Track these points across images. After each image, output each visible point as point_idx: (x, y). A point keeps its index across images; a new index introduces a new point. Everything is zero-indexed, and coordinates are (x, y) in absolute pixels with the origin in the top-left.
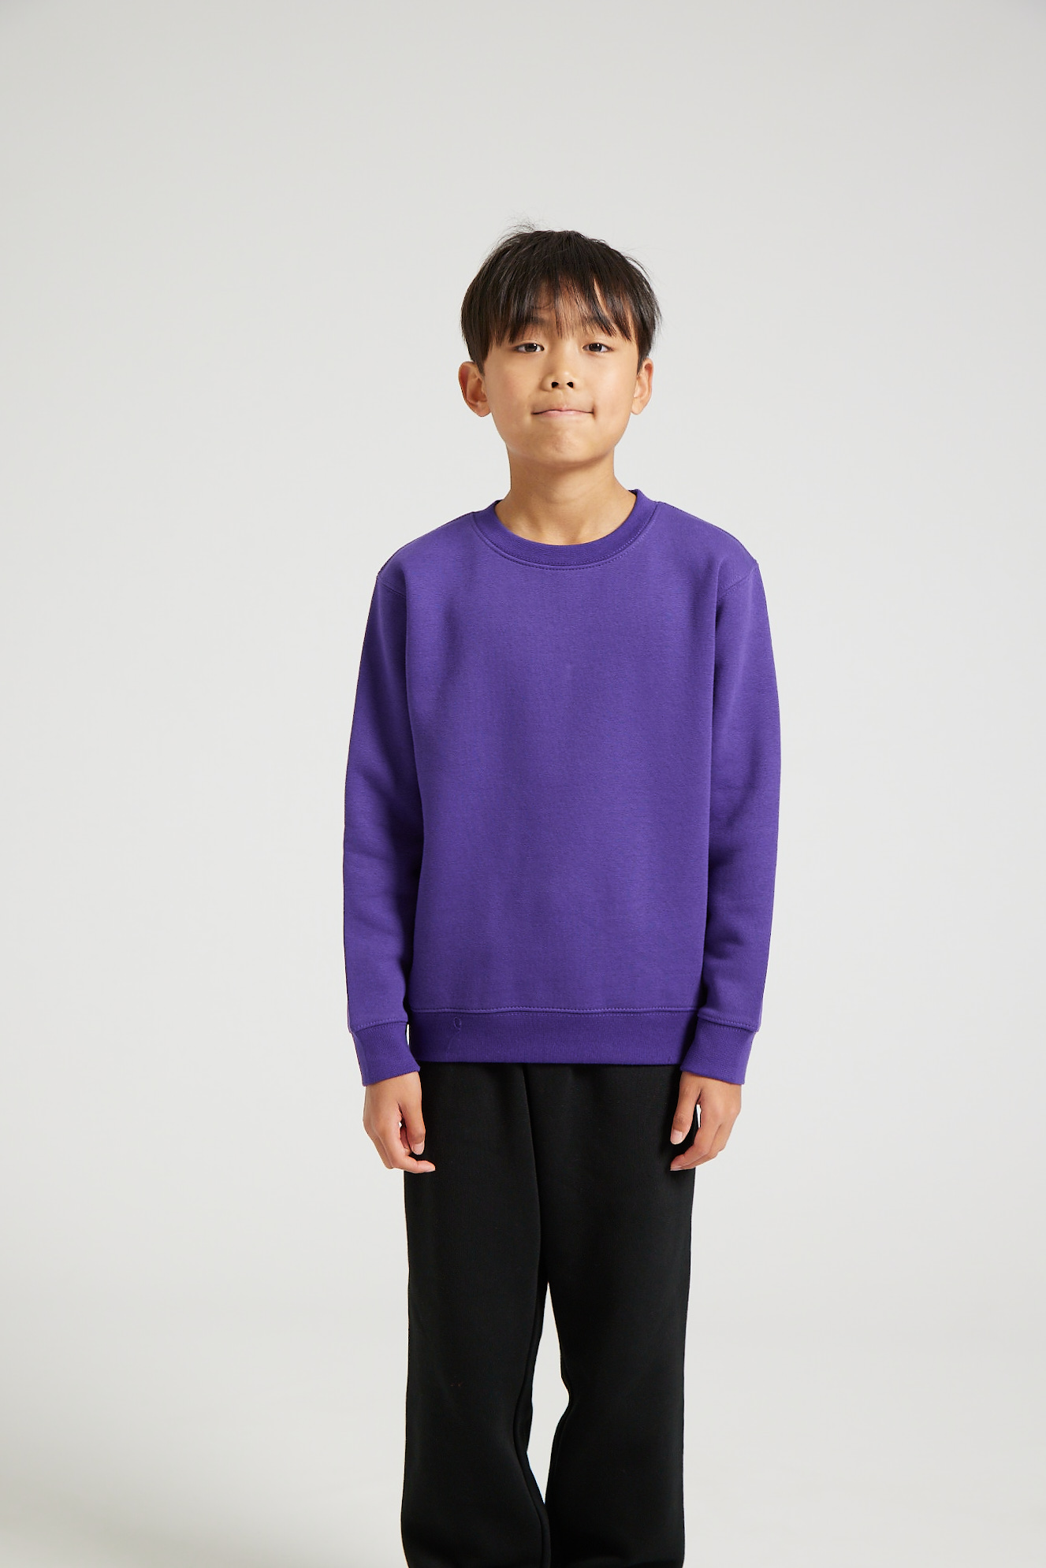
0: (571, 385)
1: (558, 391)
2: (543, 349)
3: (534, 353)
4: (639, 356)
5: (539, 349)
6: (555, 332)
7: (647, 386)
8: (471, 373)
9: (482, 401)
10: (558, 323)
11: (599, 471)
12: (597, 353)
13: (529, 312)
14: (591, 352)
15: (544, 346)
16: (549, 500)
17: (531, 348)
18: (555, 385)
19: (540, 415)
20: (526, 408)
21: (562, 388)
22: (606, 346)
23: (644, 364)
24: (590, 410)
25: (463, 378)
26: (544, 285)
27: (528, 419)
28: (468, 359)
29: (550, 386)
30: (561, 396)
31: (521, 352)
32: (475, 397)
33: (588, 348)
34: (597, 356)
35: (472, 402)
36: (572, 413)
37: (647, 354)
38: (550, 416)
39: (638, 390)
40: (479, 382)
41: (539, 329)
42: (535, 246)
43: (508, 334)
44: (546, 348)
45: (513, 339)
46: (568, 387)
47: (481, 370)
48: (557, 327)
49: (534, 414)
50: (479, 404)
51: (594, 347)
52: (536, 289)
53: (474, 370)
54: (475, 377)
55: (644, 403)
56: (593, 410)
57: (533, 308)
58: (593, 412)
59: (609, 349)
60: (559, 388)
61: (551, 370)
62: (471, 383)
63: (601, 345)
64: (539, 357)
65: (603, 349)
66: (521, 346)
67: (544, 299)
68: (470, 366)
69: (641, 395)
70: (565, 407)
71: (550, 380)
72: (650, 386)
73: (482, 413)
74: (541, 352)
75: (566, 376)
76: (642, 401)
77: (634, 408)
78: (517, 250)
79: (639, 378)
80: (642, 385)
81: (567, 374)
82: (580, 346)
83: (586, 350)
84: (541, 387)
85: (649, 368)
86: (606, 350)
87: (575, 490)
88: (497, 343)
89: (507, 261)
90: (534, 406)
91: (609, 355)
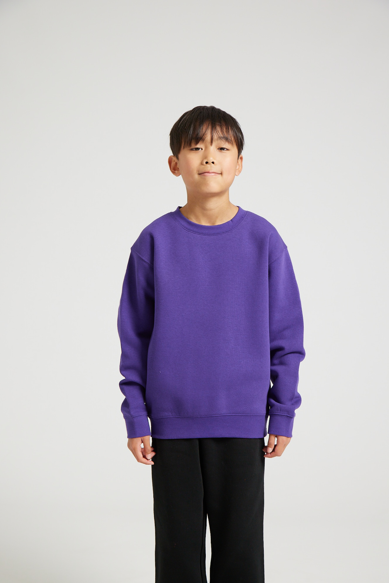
0: (213, 163)
1: (208, 165)
2: (202, 149)
3: (198, 151)
4: (238, 153)
5: (200, 149)
7: (241, 165)
8: (173, 160)
9: (177, 171)
11: (224, 198)
12: (223, 151)
14: (221, 151)
15: (203, 148)
16: (204, 209)
17: (197, 149)
18: (207, 163)
19: (201, 175)
20: (195, 172)
21: (210, 164)
23: (240, 156)
24: (220, 173)
25: (170, 162)
27: (196, 176)
28: (172, 155)
29: (205, 163)
30: (209, 167)
32: (175, 169)
33: (219, 149)
34: (223, 152)
35: (173, 171)
36: (213, 174)
37: (241, 153)
38: (205, 175)
39: (238, 167)
40: (176, 163)
43: (188, 144)
44: (203, 149)
46: (212, 163)
47: (178, 158)
49: (199, 174)
50: (176, 172)
51: (222, 149)
53: (175, 159)
54: (175, 161)
55: (240, 172)
56: (221, 172)
58: (221, 174)
59: (227, 150)
60: (209, 164)
61: (205, 157)
62: (173, 164)
64: (200, 153)
65: (225, 149)
68: (173, 157)
69: (239, 169)
70: (210, 171)
71: (205, 161)
72: (242, 166)
73: (177, 175)
75: (211, 159)
76: (239, 171)
77: (237, 174)
79: (238, 162)
80: (239, 165)
82: (216, 148)
83: (219, 150)
84: (202, 164)
85: (241, 158)
87: (213, 204)
90: (198, 171)
91: (227, 152)
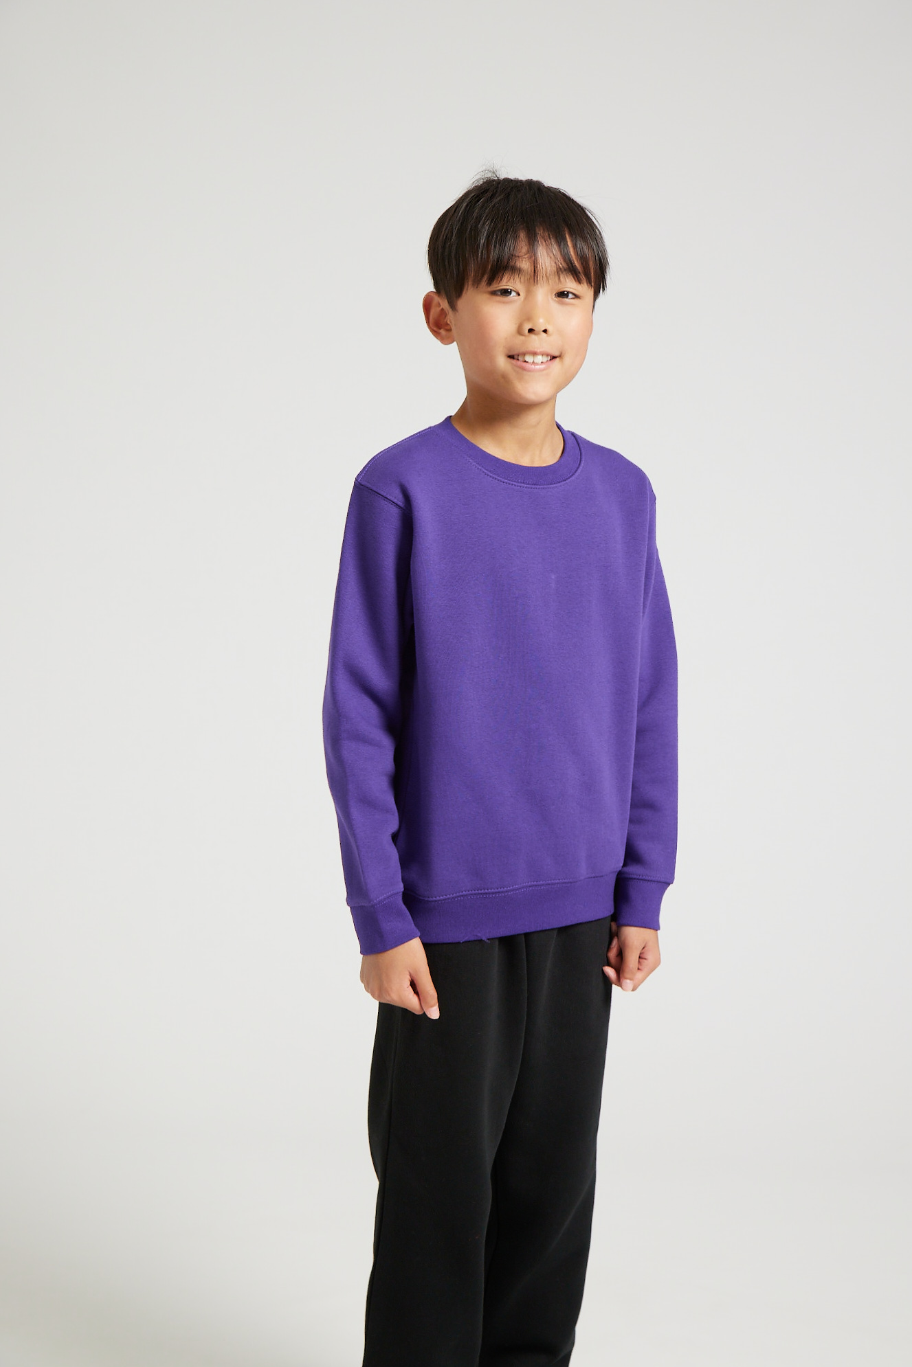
0: (545, 331)
1: (533, 336)
2: (518, 294)
3: (509, 298)
5: (513, 294)
6: (532, 281)
8: (435, 302)
9: (447, 331)
10: (535, 271)
12: (566, 299)
13: (509, 259)
14: (561, 299)
17: (506, 292)
18: (531, 331)
19: (515, 359)
20: (501, 350)
21: (537, 334)
22: (573, 294)
24: (556, 354)
25: (427, 305)
26: (522, 235)
29: (526, 332)
30: (536, 342)
31: (497, 295)
32: (439, 326)
33: (559, 295)
34: (567, 304)
35: (436, 330)
38: (525, 359)
40: (446, 314)
41: (517, 276)
42: (508, 196)
43: (486, 277)
44: (522, 294)
45: (490, 282)
46: (542, 332)
48: (535, 275)
49: (511, 357)
50: (443, 332)
51: (562, 295)
52: (516, 238)
54: (439, 305)
56: (561, 354)
57: (512, 256)
59: (576, 296)
60: (535, 334)
61: (529, 319)
62: (434, 311)
63: (568, 292)
64: (515, 303)
65: (571, 296)
66: (497, 291)
67: (522, 247)
70: (538, 351)
71: (527, 327)
73: (446, 340)
74: (517, 297)
75: (541, 323)
78: (492, 197)
81: (541, 321)
82: (552, 293)
83: (557, 297)
84: (519, 332)
86: (574, 297)
88: (473, 285)
89: (483, 206)
90: (509, 350)
91: (576, 301)
